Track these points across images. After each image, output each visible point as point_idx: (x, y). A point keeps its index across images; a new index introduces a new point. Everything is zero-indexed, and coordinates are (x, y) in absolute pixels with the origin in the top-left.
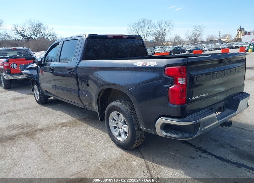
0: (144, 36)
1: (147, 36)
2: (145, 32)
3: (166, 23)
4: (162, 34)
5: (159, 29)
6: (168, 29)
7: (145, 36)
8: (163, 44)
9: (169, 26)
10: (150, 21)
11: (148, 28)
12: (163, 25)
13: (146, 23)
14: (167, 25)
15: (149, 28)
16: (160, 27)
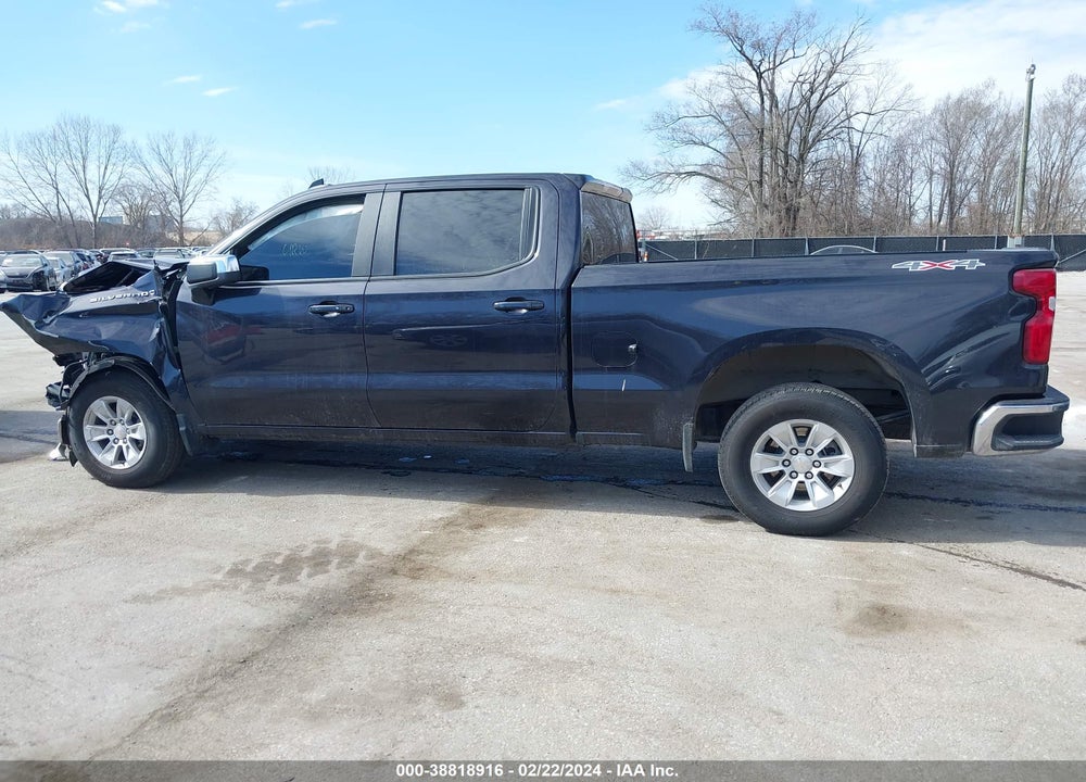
0: (88, 197)
1: (100, 198)
2: (87, 177)
3: (189, 145)
4: (177, 193)
5: (158, 170)
6: (199, 176)
7: (94, 198)
8: (182, 238)
9: (205, 162)
10: (116, 131)
11: (104, 160)
12: (177, 156)
13: (93, 138)
14: (196, 154)
15: (113, 160)
16: (162, 161)
